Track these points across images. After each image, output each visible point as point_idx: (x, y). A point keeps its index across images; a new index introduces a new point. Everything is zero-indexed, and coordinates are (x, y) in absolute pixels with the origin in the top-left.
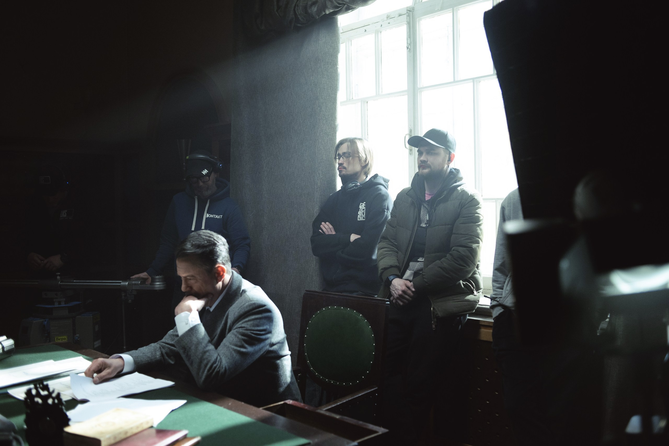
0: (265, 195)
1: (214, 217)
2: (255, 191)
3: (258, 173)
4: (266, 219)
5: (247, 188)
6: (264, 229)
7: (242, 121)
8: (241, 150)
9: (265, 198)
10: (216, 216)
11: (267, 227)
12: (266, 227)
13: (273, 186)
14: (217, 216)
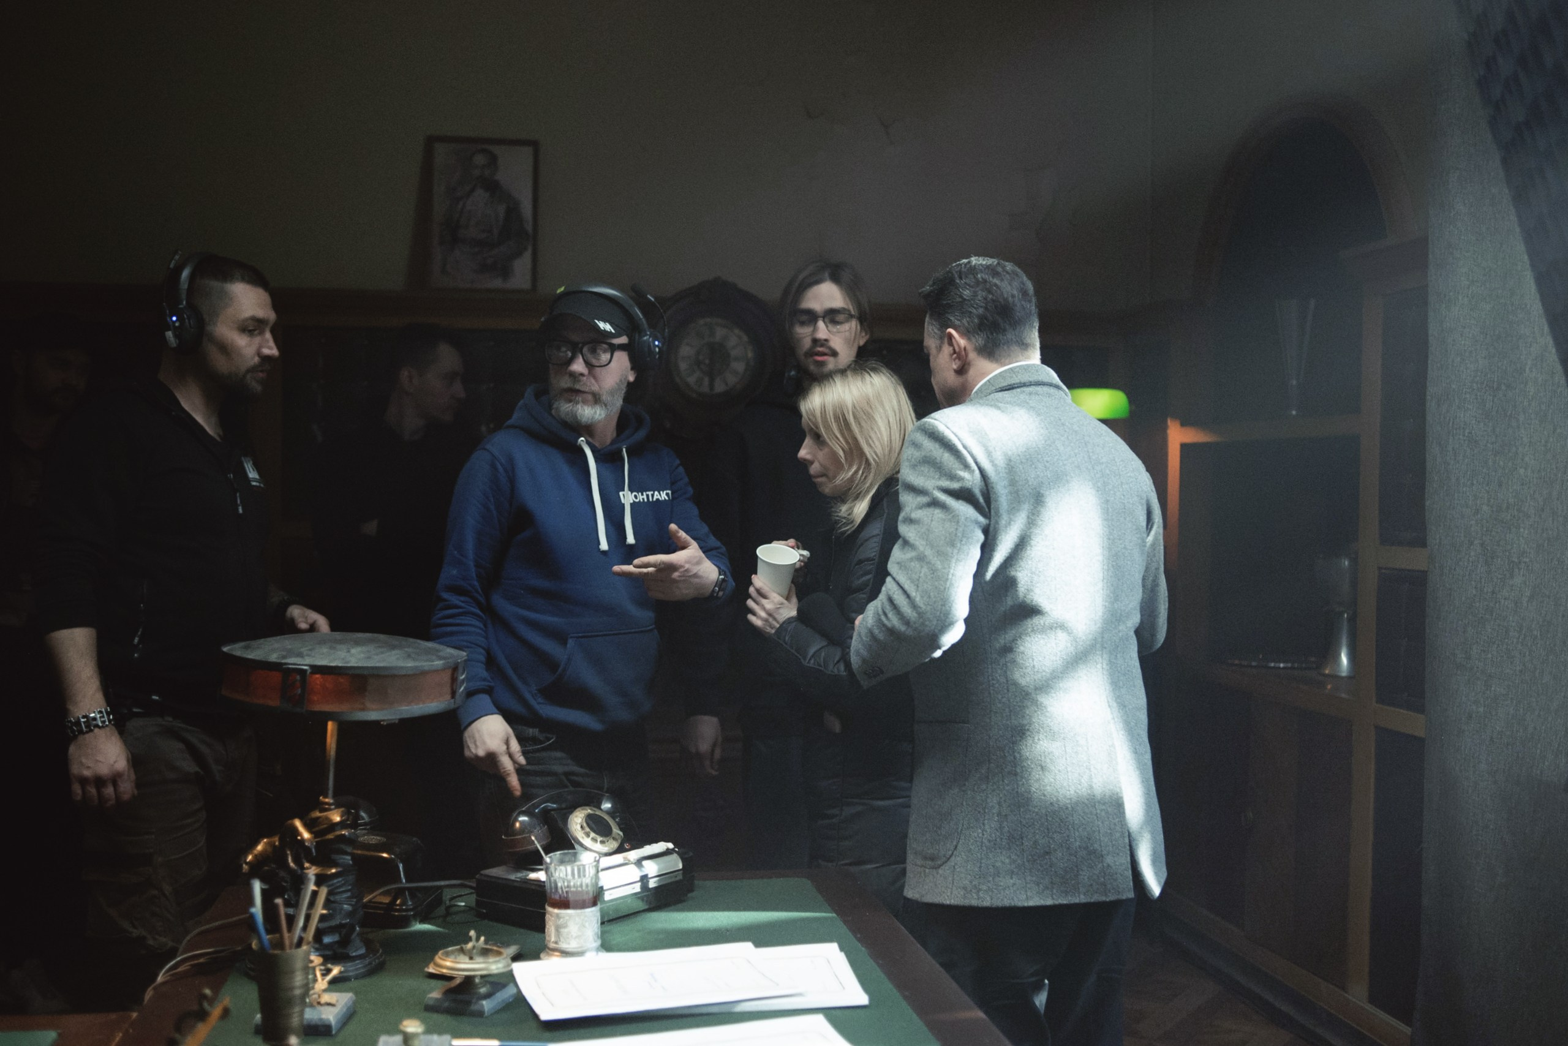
0: (1527, 459)
1: (651, 499)
2: (1489, 445)
3: (1503, 387)
4: (1525, 536)
5: (1464, 436)
6: (1519, 569)
7: (1451, 227)
8: (1445, 317)
9: (1526, 469)
10: (653, 495)
11: (1528, 560)
12: (1525, 560)
13: (1559, 431)
14: (656, 493)
